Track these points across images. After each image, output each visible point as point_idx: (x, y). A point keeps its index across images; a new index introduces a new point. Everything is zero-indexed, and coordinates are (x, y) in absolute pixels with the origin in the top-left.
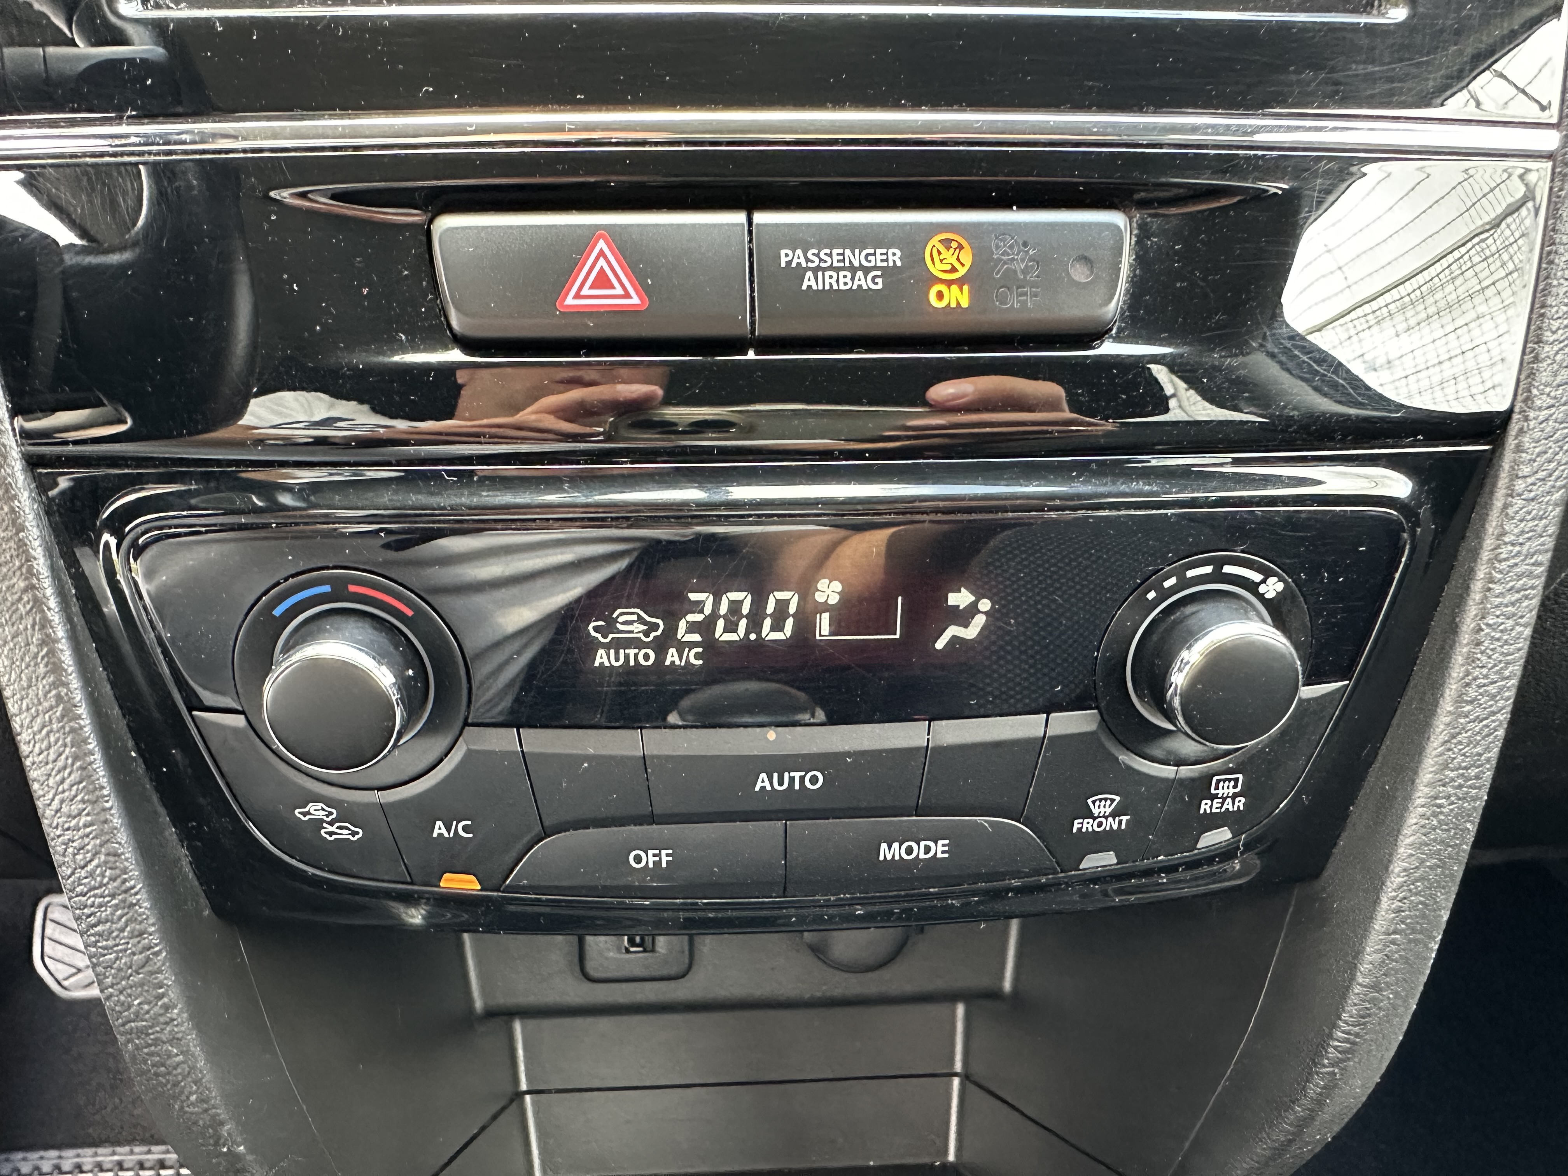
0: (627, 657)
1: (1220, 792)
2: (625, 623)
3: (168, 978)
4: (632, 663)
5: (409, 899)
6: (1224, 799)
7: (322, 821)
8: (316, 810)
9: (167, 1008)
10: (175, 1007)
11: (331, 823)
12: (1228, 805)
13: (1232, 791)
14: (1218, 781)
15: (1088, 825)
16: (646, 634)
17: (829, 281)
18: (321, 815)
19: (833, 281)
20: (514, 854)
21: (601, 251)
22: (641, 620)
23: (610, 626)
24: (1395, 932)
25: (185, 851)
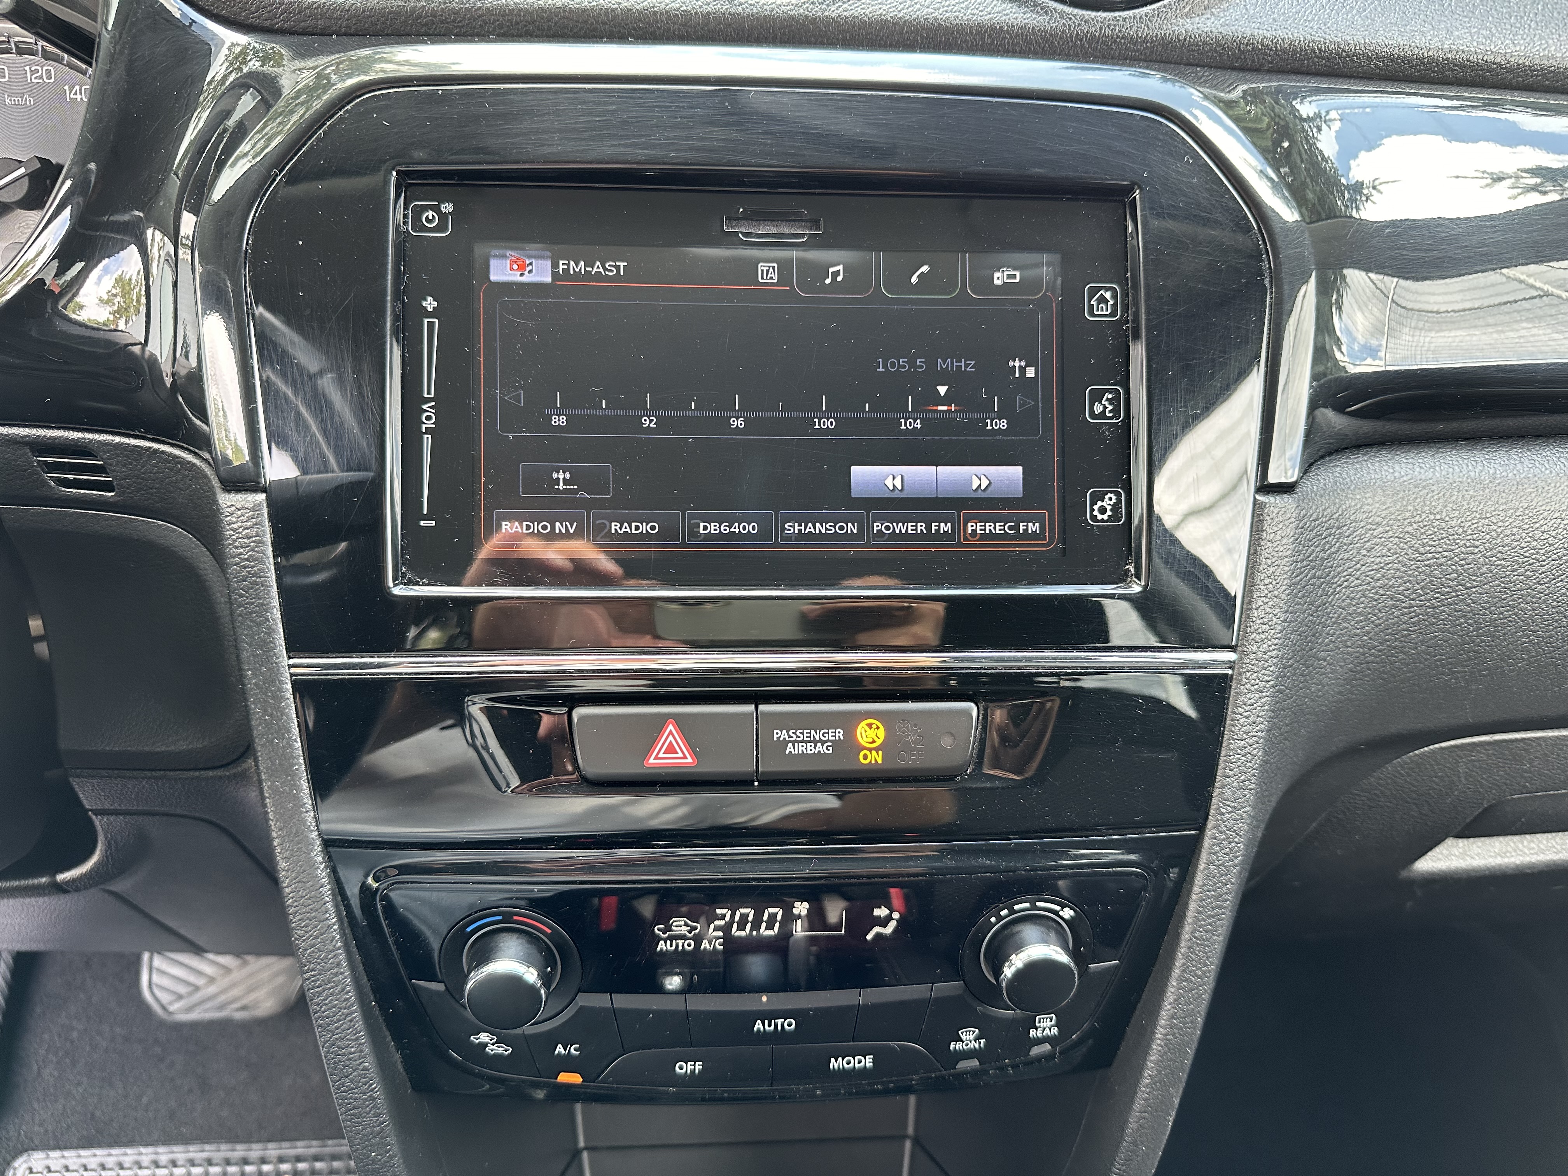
0: (677, 946)
1: (1042, 1025)
2: (677, 926)
3: (392, 1139)
4: (680, 948)
5: (537, 1085)
6: (1044, 1029)
7: (488, 1043)
8: (484, 1037)
9: (391, 1157)
10: (396, 1156)
11: (493, 1044)
12: (1047, 1032)
13: (1049, 1024)
14: (1040, 1020)
15: (959, 1046)
16: (690, 932)
17: (802, 748)
18: (487, 1040)
19: (804, 749)
20: (605, 1063)
21: (671, 731)
22: (686, 925)
23: (668, 928)
24: (1145, 1112)
25: (398, 1055)
